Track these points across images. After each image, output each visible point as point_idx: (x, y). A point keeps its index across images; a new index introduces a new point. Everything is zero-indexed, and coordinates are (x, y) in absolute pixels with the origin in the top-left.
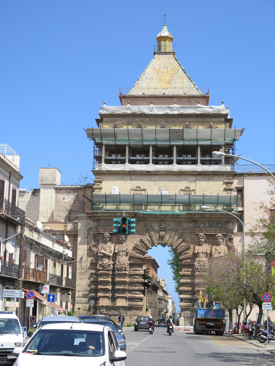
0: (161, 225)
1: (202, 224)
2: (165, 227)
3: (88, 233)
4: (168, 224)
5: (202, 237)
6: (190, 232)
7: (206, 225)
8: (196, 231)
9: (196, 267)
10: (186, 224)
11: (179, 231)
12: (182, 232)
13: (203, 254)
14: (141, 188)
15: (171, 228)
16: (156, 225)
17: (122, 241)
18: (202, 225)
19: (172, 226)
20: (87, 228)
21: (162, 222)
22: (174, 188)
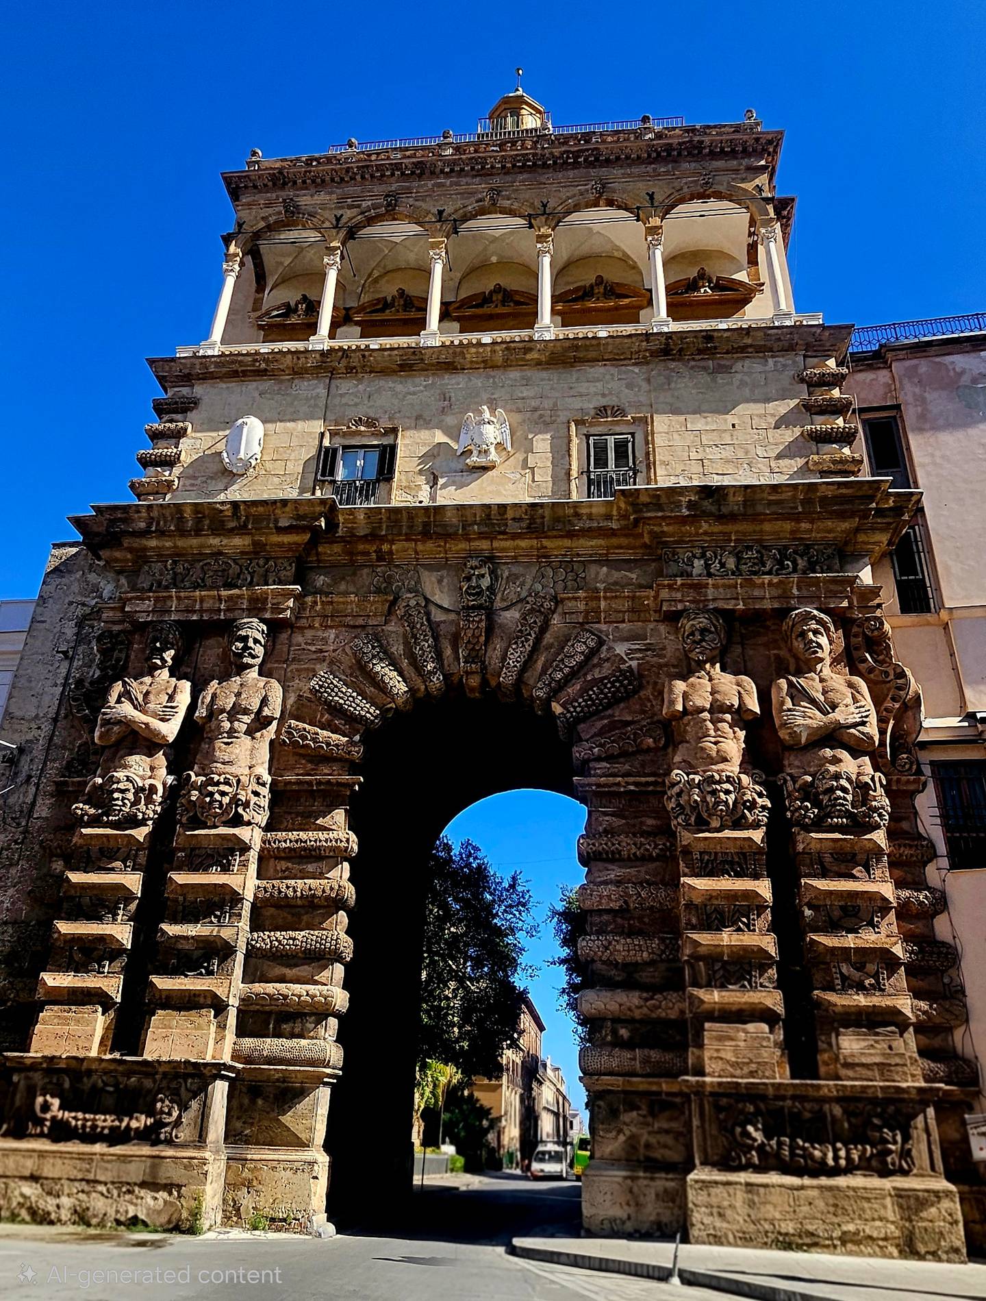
0: (468, 579)
1: (698, 563)
2: (491, 588)
3: (78, 634)
4: (506, 574)
5: (705, 625)
6: (632, 611)
7: (723, 565)
8: (664, 594)
9: (680, 793)
10: (605, 569)
11: (569, 606)
12: (586, 612)
13: (720, 715)
14: (375, 425)
15: (523, 595)
16: (440, 581)
19: (527, 586)
20: (79, 611)
22: (541, 416)
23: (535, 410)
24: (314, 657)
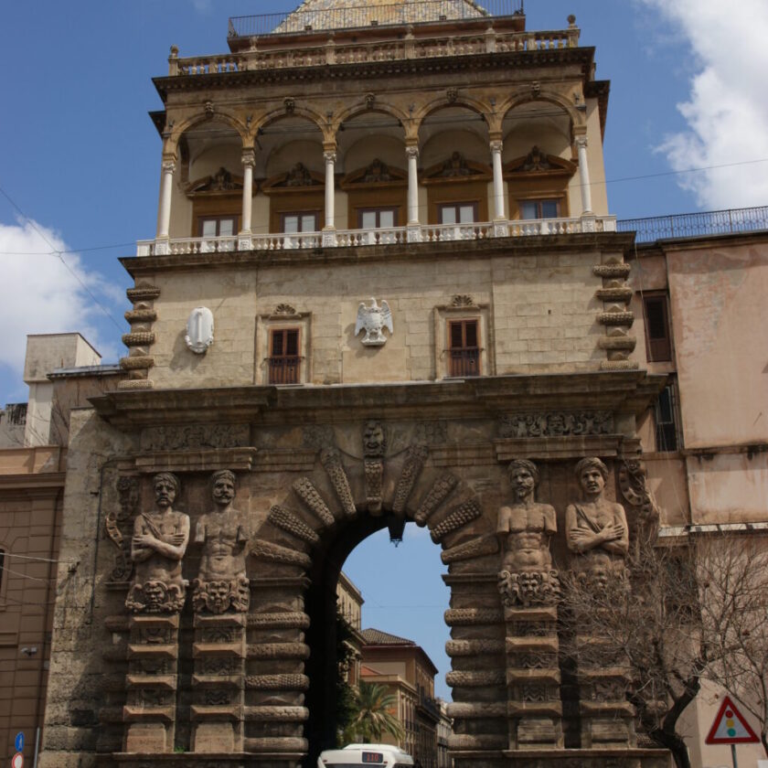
0: (368, 436)
1: (522, 425)
2: (384, 443)
3: (101, 478)
4: (393, 431)
5: (524, 471)
6: (479, 458)
7: (538, 426)
8: (499, 449)
9: (506, 585)
10: (460, 427)
11: (437, 454)
12: (448, 459)
13: (532, 534)
14: (293, 311)
15: (407, 445)
16: (349, 438)
17: (220, 498)
18: (522, 428)
19: (408, 440)
20: (99, 461)
21: (371, 424)
22: (414, 304)
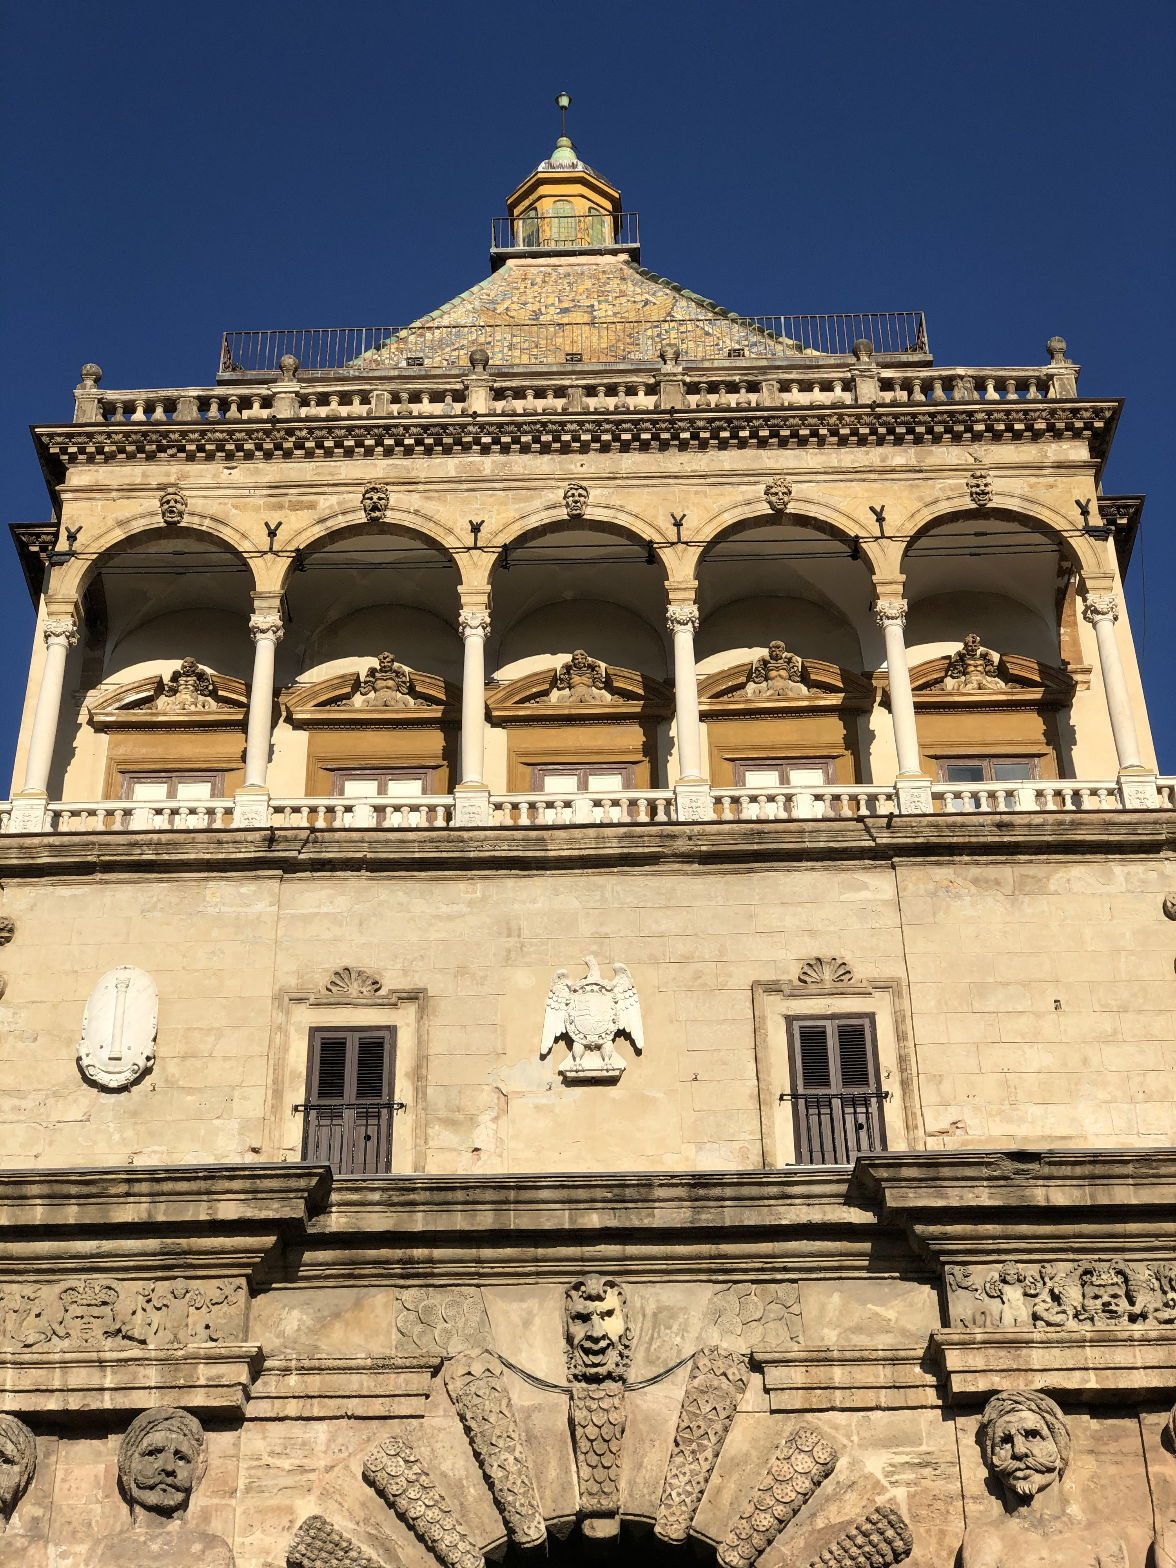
0: (584, 1317)
2: (626, 1338)
4: (651, 1305)
6: (893, 1387)
7: (1057, 1299)
8: (953, 1360)
11: (775, 1375)
12: (808, 1389)
14: (376, 985)
15: (688, 1352)
16: (527, 1323)
17: (153, 1488)
18: (1013, 1304)
19: (693, 1334)
21: (592, 1285)
22: (697, 976)
23: (685, 961)
24: (289, 1481)
